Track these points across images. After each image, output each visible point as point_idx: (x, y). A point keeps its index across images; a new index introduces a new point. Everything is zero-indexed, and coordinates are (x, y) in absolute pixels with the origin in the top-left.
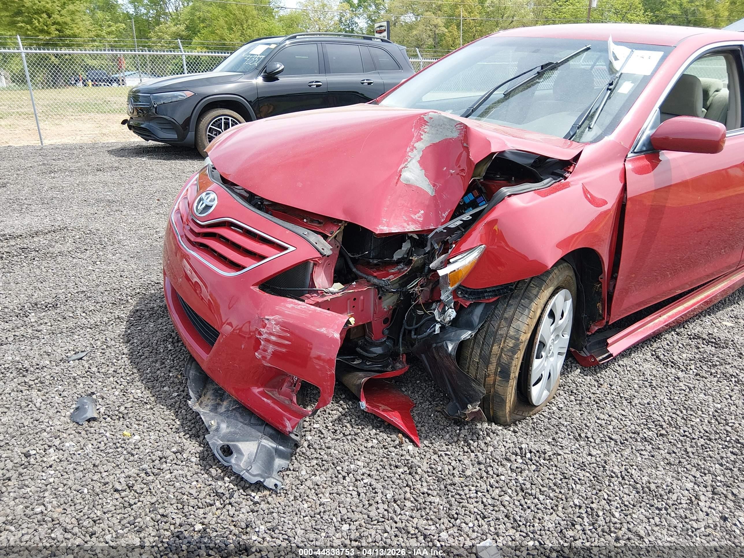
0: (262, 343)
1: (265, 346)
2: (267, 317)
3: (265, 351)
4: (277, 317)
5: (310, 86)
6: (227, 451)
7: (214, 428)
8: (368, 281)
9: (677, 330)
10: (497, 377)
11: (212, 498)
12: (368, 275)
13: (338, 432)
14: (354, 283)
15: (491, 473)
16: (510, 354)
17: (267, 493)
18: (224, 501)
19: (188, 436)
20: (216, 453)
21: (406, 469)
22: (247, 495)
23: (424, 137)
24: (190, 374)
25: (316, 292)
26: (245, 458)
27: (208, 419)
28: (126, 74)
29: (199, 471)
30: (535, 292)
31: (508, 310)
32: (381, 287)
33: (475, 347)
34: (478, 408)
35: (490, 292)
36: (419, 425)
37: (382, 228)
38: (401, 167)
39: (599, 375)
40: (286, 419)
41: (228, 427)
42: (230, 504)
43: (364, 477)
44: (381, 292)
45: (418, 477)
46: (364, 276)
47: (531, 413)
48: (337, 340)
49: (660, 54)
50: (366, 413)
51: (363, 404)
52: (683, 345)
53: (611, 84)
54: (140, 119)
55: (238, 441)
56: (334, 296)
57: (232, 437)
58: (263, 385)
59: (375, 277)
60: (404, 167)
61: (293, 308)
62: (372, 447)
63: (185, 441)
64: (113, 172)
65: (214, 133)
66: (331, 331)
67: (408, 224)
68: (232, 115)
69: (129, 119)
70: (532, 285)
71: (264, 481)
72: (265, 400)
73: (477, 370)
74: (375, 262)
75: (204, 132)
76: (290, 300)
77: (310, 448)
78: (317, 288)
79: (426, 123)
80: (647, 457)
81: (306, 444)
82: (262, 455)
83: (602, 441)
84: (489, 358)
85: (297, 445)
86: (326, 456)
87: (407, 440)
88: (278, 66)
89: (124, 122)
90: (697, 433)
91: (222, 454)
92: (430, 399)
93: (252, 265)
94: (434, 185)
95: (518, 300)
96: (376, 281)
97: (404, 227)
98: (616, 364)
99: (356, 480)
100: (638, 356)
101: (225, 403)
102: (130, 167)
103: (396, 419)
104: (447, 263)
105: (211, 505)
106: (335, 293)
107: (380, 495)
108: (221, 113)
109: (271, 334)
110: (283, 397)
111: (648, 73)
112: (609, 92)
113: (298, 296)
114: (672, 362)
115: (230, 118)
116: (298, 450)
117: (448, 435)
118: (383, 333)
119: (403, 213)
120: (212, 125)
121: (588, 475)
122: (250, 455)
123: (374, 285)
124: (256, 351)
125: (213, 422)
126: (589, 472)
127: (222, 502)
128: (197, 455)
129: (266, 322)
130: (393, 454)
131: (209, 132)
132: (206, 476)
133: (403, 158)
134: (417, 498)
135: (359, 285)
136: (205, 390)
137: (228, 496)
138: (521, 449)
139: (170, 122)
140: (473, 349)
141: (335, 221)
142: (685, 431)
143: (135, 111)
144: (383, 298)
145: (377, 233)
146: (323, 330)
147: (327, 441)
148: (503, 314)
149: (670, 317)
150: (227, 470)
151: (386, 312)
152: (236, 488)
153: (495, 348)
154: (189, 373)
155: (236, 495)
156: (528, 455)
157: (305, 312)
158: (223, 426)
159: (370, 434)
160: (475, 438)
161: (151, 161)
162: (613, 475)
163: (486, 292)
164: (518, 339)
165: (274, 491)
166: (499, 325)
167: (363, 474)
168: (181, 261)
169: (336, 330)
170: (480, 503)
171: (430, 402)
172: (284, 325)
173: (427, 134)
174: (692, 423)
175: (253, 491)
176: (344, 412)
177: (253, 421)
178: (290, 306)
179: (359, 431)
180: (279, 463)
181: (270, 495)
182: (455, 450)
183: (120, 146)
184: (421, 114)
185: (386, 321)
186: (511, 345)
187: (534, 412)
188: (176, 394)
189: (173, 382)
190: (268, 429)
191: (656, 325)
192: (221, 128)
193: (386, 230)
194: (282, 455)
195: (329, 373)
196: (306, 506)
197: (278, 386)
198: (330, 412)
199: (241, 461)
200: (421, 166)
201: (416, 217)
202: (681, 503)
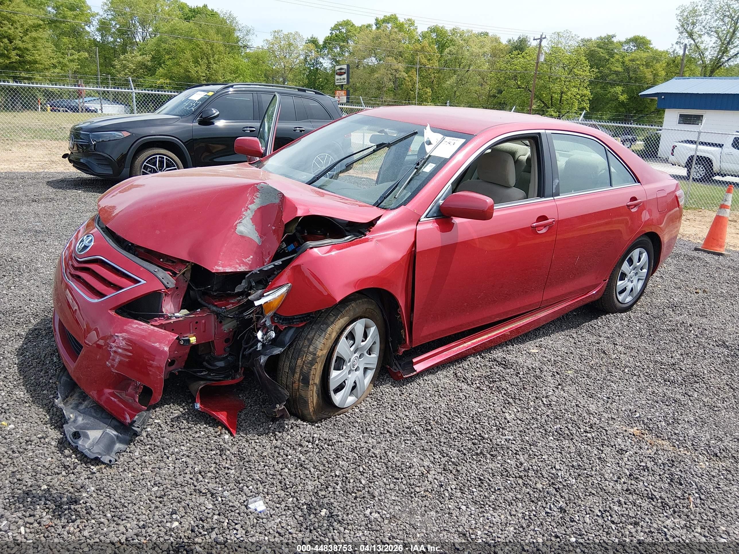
0: (112, 354)
1: (114, 357)
2: (116, 334)
3: (114, 360)
4: (124, 334)
5: (244, 131)
6: (76, 435)
7: (72, 420)
8: (209, 309)
9: (482, 354)
10: (300, 383)
11: (60, 469)
12: (209, 304)
13: (175, 426)
14: (199, 310)
15: (282, 453)
16: (309, 366)
17: (103, 466)
18: (69, 471)
19: (53, 427)
20: (68, 437)
21: (218, 451)
22: (87, 468)
23: (257, 201)
24: (62, 380)
25: (163, 316)
26: (90, 441)
27: (68, 413)
28: (85, 99)
29: (55, 451)
30: (332, 320)
31: (311, 333)
32: (220, 314)
33: (286, 361)
34: (283, 407)
35: (297, 319)
36: (243, 422)
37: (218, 268)
38: (236, 223)
39: (404, 387)
40: (126, 413)
41: (83, 420)
42: (73, 473)
43: (183, 457)
44: (220, 318)
45: (224, 457)
46: (206, 304)
47: (337, 413)
48: (166, 352)
49: (463, 141)
50: (203, 412)
51: (198, 406)
52: (481, 365)
53: (418, 164)
54: (79, 154)
55: (88, 429)
56: (178, 320)
57: (85, 427)
58: (114, 388)
59: (216, 306)
60: (239, 223)
61: (137, 327)
62: (199, 437)
63: (50, 430)
64: (48, 203)
65: (149, 169)
66: (162, 345)
67: (240, 266)
68: (167, 154)
69: (69, 153)
70: (331, 314)
71: (101, 457)
72: (113, 398)
73: (287, 378)
74: (215, 294)
75: (139, 169)
76: (136, 321)
77: (147, 437)
78: (164, 313)
79: (258, 190)
80: (409, 445)
81: (144, 434)
82: (106, 441)
83: (381, 433)
84: (295, 369)
85: (136, 434)
86: (159, 443)
87: (227, 432)
88: (214, 111)
89: (65, 156)
90: (454, 429)
91: (72, 438)
92: (261, 404)
93: (112, 294)
94: (261, 237)
95: (318, 326)
96: (214, 308)
97: (236, 268)
98: (421, 378)
99: (177, 459)
100: (441, 374)
101: (86, 403)
102: (65, 199)
103: (222, 416)
104: (262, 296)
105: (58, 474)
106: (179, 318)
107: (190, 468)
108: (156, 153)
109: (119, 347)
110: (128, 397)
111: (448, 157)
112: (416, 170)
113: (146, 319)
114: (464, 378)
115: (165, 157)
116: (137, 438)
117: (262, 429)
118: (225, 350)
119: (236, 257)
120: (147, 163)
121: (355, 455)
122: (95, 438)
123: (213, 312)
124: (107, 361)
125: (71, 415)
126: (357, 454)
127: (67, 472)
128: (57, 441)
129: (116, 338)
130: (212, 441)
131: (144, 169)
132: (60, 455)
133: (238, 215)
134: (218, 471)
135: (203, 311)
136: (73, 393)
137: (72, 467)
138: (313, 438)
139: (106, 159)
140: (284, 362)
141: (182, 262)
142: (445, 427)
143: (75, 146)
144: (223, 322)
145: (213, 271)
146: (157, 345)
147: (163, 433)
148: (307, 335)
149: (474, 344)
150: (76, 450)
151: (226, 334)
152: (79, 462)
153: (299, 361)
154: (61, 378)
155: (79, 467)
156: (317, 442)
157: (146, 331)
158: (80, 419)
159: (200, 428)
160: (281, 430)
161: (86, 194)
162: (373, 455)
163: (294, 319)
164: (315, 354)
165: (109, 465)
166: (303, 344)
167: (183, 456)
168: (65, 290)
169: (167, 345)
170: (264, 474)
171: (261, 406)
172: (129, 341)
173: (258, 199)
174: (454, 422)
175: (93, 465)
176: (184, 412)
177: (103, 416)
178: (135, 326)
179: (193, 425)
180: (118, 446)
181: (105, 468)
182: (264, 440)
183: (61, 177)
184: (255, 184)
185: (227, 341)
186: (310, 359)
187: (339, 412)
188: (52, 396)
189: (52, 387)
190: (114, 422)
191: (460, 349)
192: (155, 166)
193: (221, 269)
194: (121, 441)
195: (159, 377)
196: (130, 475)
197: (125, 389)
198: (173, 411)
199: (86, 443)
200: (253, 222)
201: (246, 260)
202: (414, 475)
